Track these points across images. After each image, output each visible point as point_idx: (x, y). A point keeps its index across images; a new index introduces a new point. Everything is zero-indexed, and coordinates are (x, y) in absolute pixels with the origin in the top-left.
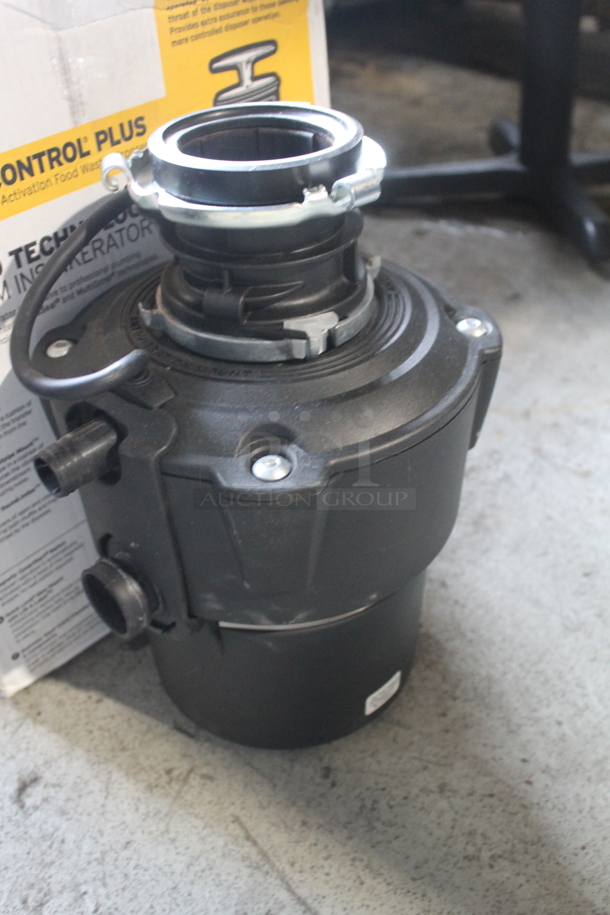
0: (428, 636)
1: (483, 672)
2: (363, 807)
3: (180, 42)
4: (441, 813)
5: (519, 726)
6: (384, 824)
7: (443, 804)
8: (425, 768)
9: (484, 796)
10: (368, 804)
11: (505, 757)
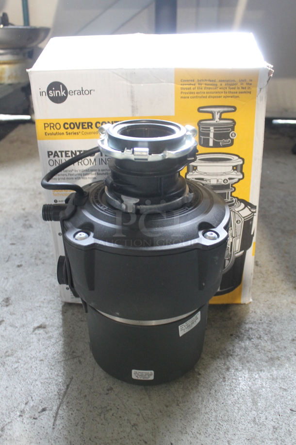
0: (198, 380)
1: (200, 406)
2: (106, 407)
3: (185, 98)
4: (124, 431)
5: (186, 433)
6: (104, 417)
7: (128, 430)
8: (138, 415)
9: (143, 440)
10: (109, 408)
11: (167, 436)
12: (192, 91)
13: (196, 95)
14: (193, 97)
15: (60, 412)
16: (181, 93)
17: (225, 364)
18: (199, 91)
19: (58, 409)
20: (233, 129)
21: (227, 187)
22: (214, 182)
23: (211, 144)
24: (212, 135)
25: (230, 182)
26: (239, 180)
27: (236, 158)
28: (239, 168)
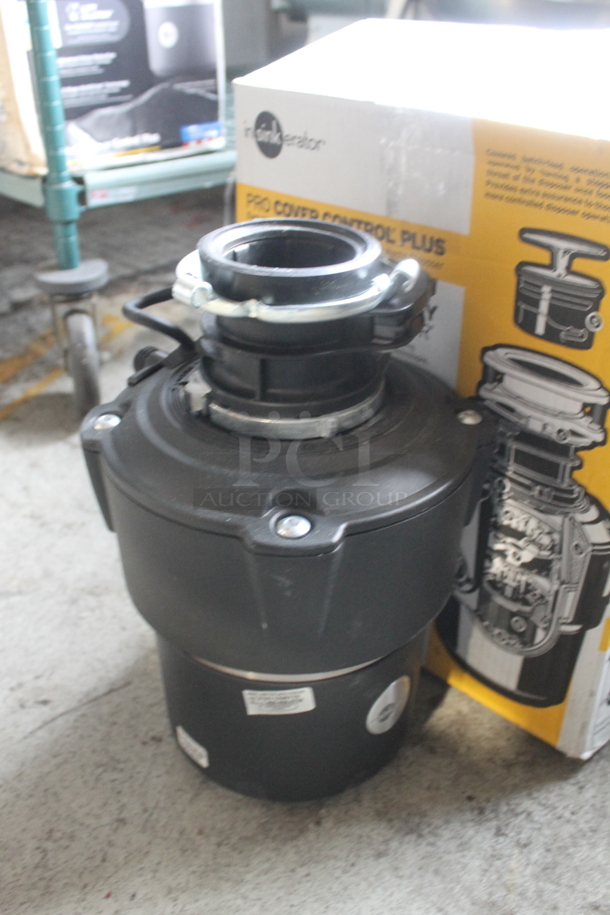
0: (302, 831)
1: (249, 877)
2: (118, 761)
4: (98, 817)
5: (175, 900)
6: (100, 775)
7: (106, 819)
8: (145, 811)
9: (106, 854)
10: (121, 766)
11: (142, 879)
12: (510, 182)
13: (517, 195)
14: (512, 200)
15: (60, 721)
16: (488, 183)
17: (386, 842)
18: (528, 186)
19: (62, 715)
20: (596, 308)
21: (563, 450)
22: (535, 426)
23: (540, 329)
24: (544, 307)
25: (570, 439)
26: (594, 445)
27: (593, 384)
28: (597, 413)
